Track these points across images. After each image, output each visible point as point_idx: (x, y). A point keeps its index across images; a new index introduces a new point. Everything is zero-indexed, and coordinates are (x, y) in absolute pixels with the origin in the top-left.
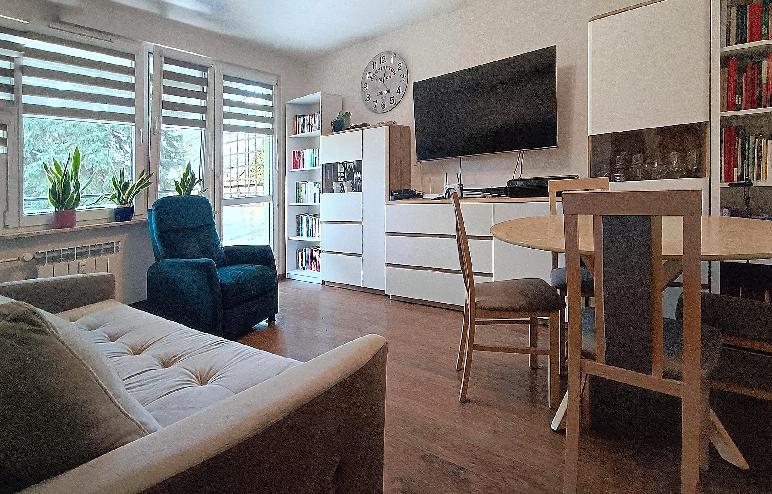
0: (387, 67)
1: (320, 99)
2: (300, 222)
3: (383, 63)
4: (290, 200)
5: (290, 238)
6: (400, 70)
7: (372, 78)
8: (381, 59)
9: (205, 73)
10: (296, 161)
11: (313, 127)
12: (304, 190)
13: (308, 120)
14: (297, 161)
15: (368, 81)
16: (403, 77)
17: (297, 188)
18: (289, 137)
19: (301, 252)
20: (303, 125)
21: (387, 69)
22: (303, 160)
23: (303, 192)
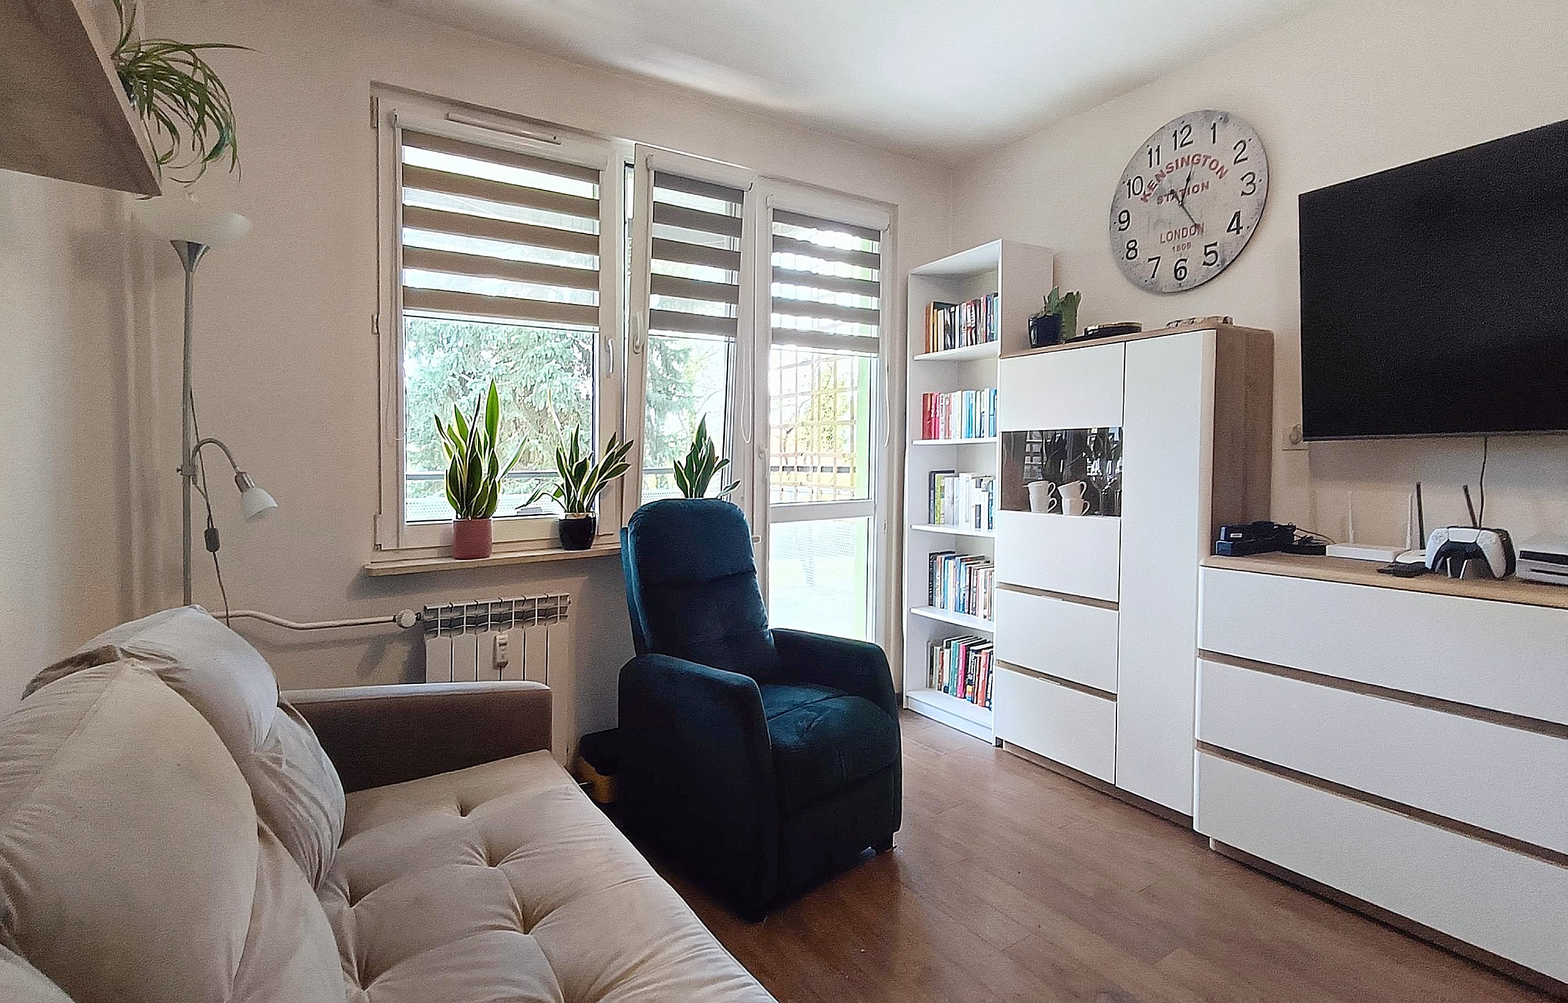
0: (1196, 158)
1: (998, 259)
2: (938, 574)
3: (1181, 146)
4: (915, 520)
5: (913, 611)
6: (1240, 161)
7: (1146, 193)
8: (1175, 135)
9: (737, 204)
10: (930, 419)
11: (976, 333)
12: (948, 493)
13: (965, 314)
14: (933, 419)
15: (1133, 204)
16: (1251, 183)
17: (932, 486)
18: (915, 358)
19: (938, 648)
20: (949, 329)
21: (1198, 163)
22: (948, 419)
23: (946, 500)
